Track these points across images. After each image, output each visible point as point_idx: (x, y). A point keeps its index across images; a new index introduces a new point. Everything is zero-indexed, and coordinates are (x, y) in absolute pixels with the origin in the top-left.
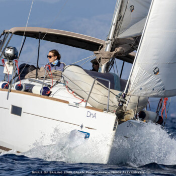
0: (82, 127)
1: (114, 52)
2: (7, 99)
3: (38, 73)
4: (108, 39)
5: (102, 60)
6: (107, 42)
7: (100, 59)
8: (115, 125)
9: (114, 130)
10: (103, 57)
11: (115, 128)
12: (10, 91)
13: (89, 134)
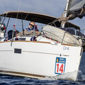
0: (61, 55)
1: (69, 17)
2: (11, 46)
3: (24, 33)
4: (65, 11)
5: (62, 21)
6: (65, 12)
7: (61, 21)
8: (81, 53)
9: (80, 55)
10: (63, 20)
11: (81, 54)
12: (13, 42)
13: (65, 59)
